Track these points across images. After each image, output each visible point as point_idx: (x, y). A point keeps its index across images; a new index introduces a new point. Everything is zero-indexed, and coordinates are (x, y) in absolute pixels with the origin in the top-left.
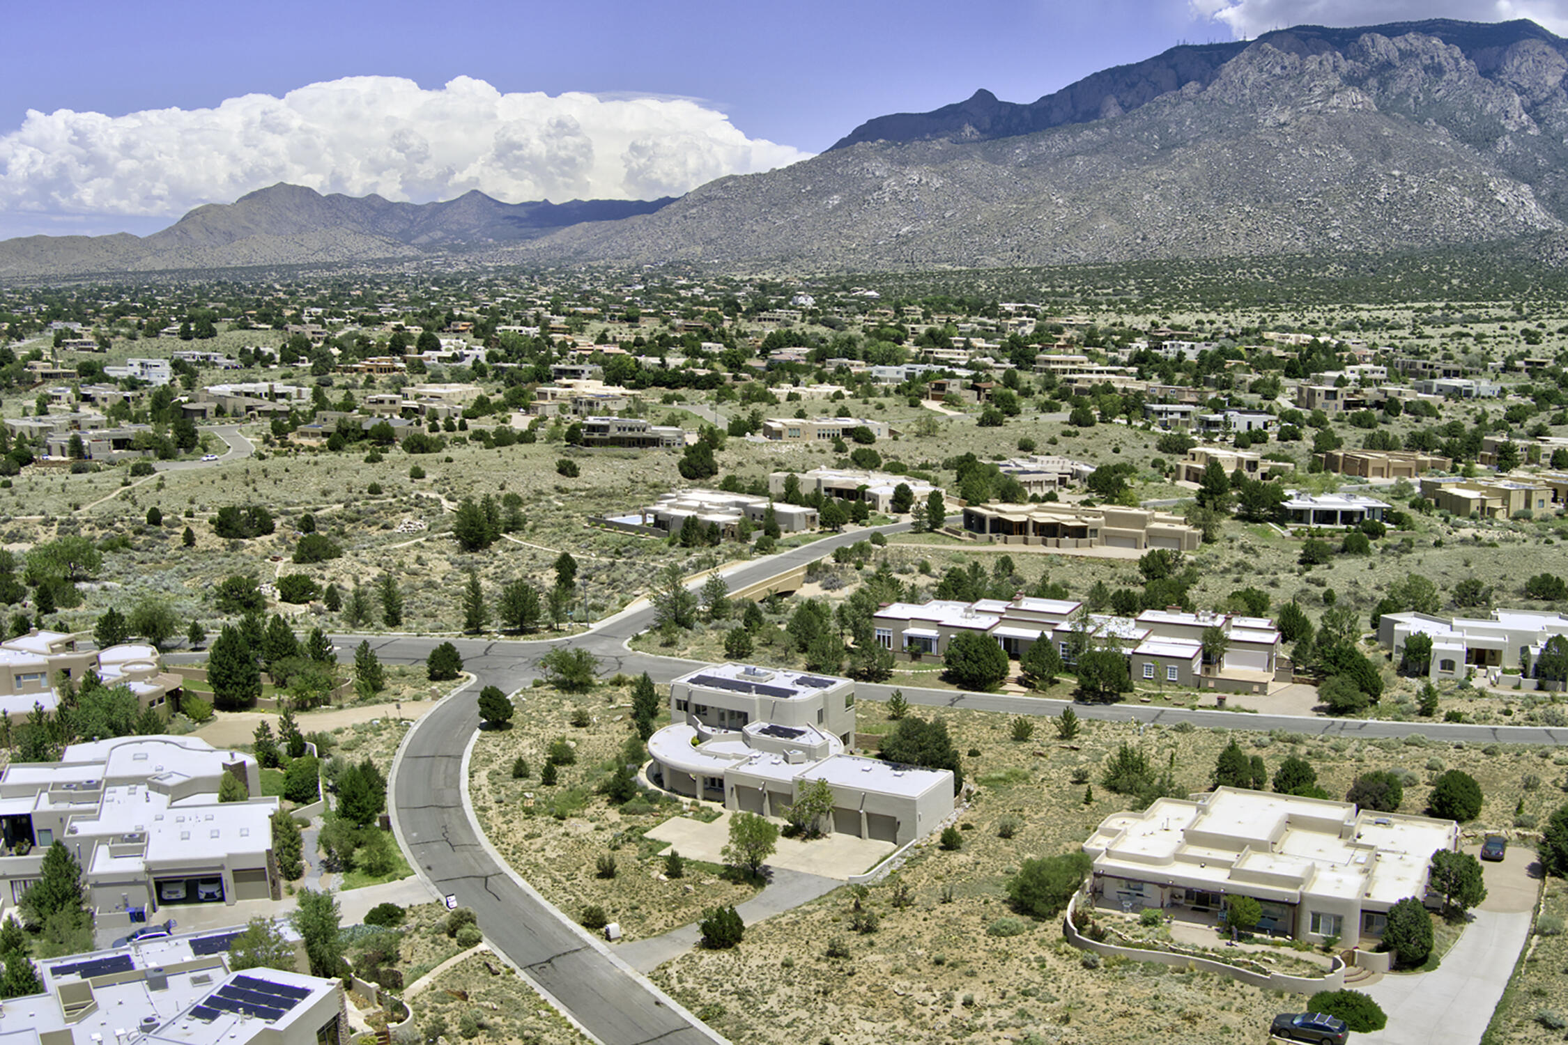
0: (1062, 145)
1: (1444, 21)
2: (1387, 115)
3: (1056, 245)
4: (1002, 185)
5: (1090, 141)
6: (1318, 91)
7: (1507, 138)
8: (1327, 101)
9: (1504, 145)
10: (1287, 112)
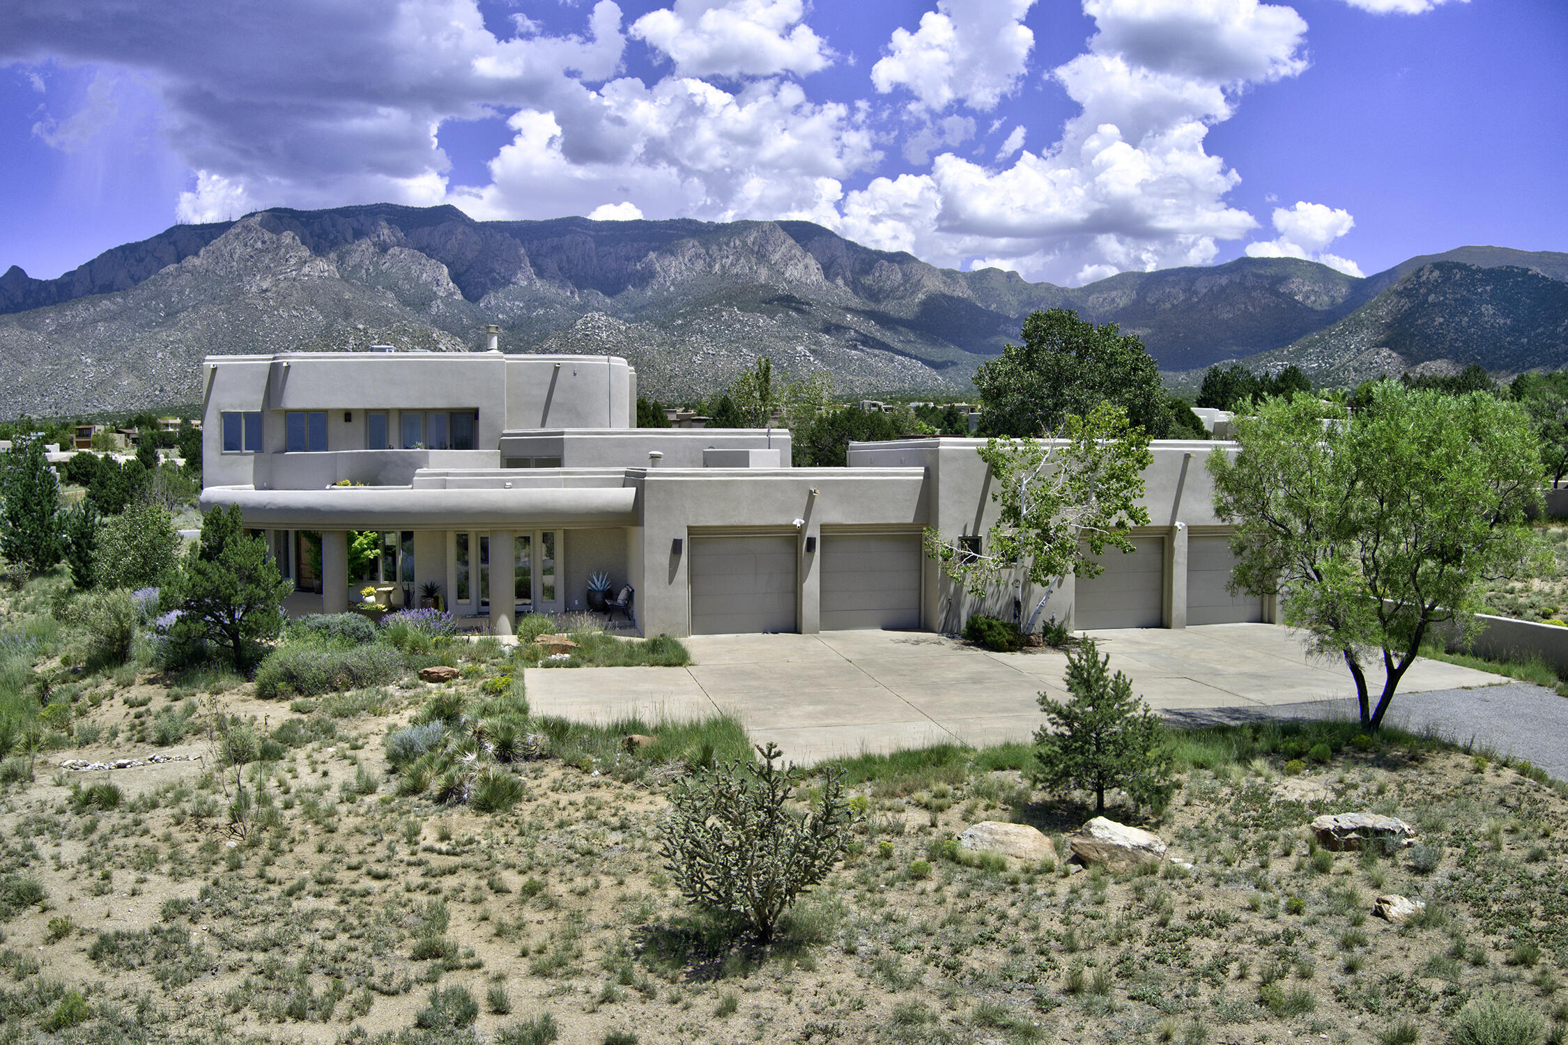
0: (84, 314)
1: (387, 205)
2: (347, 281)
3: (87, 401)
4: (37, 349)
5: (108, 311)
6: (293, 261)
7: (439, 301)
8: (300, 270)
9: (437, 307)
10: (269, 280)
